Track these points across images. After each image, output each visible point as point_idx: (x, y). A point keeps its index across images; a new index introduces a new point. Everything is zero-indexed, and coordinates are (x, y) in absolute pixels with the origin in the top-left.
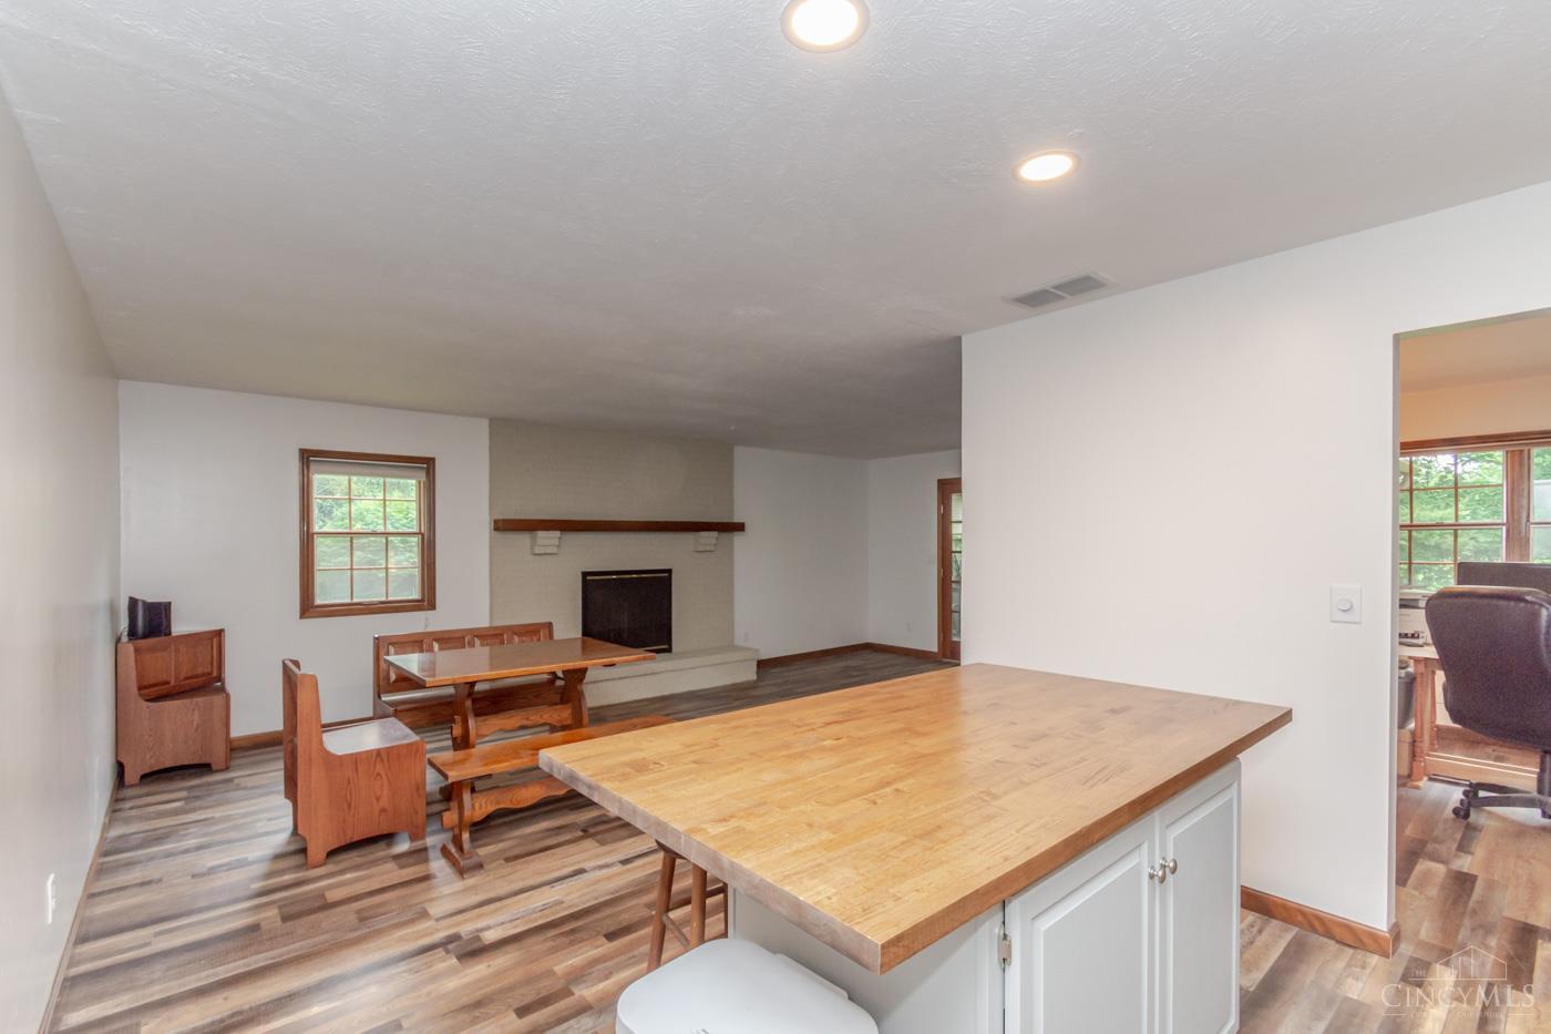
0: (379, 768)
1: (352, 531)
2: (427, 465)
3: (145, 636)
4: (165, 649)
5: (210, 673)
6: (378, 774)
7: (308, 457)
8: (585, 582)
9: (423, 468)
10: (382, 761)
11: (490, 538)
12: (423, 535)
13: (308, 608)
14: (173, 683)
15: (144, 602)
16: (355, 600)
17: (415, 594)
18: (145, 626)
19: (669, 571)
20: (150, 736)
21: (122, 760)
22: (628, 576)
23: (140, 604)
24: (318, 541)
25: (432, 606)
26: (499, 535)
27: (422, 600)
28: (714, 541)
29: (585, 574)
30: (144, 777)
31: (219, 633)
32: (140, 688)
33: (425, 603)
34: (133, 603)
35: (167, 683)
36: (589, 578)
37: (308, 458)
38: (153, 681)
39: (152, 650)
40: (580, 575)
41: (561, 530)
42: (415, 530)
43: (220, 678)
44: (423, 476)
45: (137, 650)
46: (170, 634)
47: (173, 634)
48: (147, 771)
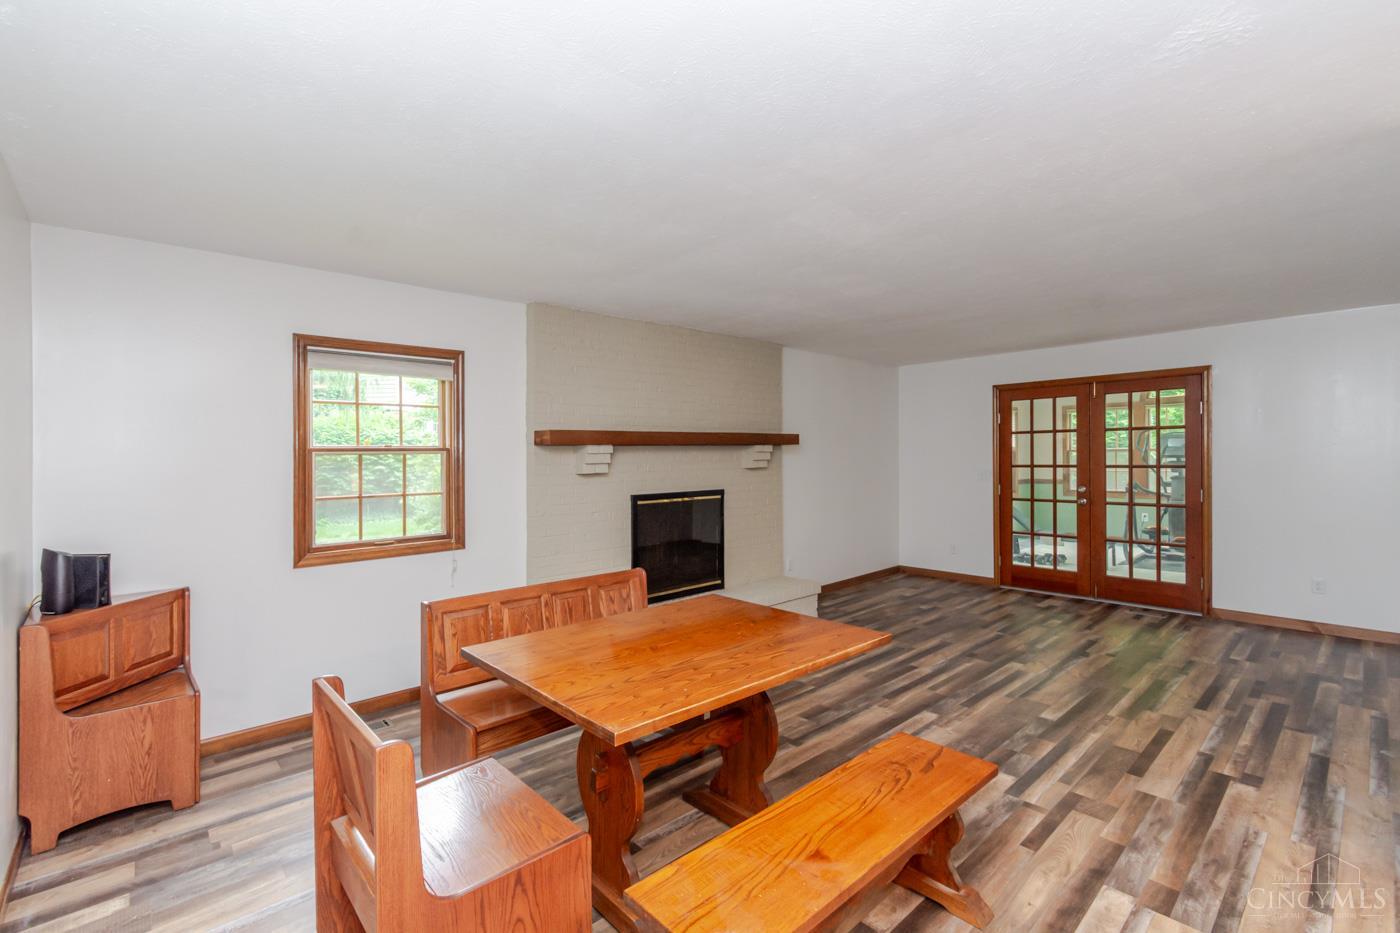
0: (521, 909)
1: (361, 446)
2: (454, 358)
3: (68, 610)
4: (101, 626)
5: (170, 653)
6: (520, 920)
7: (304, 345)
8: (635, 507)
9: (450, 364)
10: (524, 891)
11: (528, 454)
12: (448, 451)
13: (305, 551)
14: (112, 678)
15: (67, 558)
16: (366, 538)
17: (437, 528)
18: (68, 590)
19: (721, 492)
20: (74, 769)
21: (25, 815)
22: (680, 500)
23: (61, 563)
24: (316, 459)
25: (461, 543)
26: (538, 450)
27: (448, 536)
28: (768, 457)
29: (635, 498)
30: (63, 835)
31: (182, 595)
32: (58, 694)
33: (453, 541)
34: (49, 558)
35: (103, 677)
36: (639, 503)
37: (305, 347)
38: (82, 679)
39: (79, 630)
40: (629, 498)
41: (614, 445)
42: (437, 444)
43: (181, 660)
44: (448, 374)
45: (53, 635)
46: (108, 603)
47: (114, 602)
48: (70, 825)
